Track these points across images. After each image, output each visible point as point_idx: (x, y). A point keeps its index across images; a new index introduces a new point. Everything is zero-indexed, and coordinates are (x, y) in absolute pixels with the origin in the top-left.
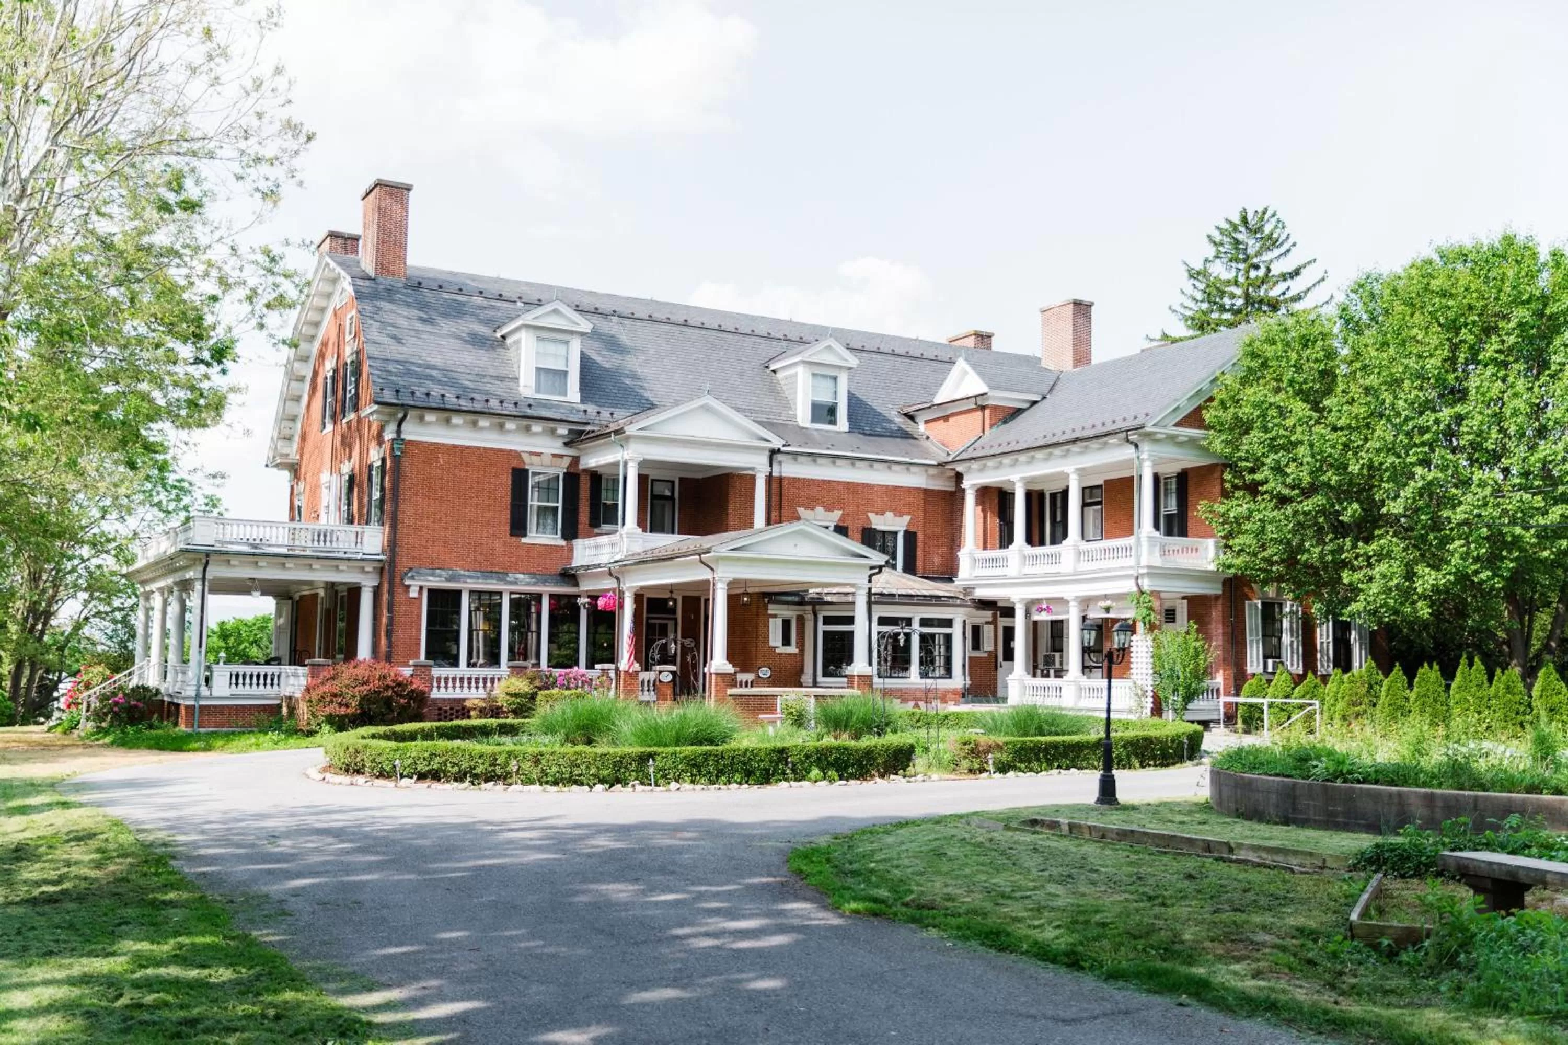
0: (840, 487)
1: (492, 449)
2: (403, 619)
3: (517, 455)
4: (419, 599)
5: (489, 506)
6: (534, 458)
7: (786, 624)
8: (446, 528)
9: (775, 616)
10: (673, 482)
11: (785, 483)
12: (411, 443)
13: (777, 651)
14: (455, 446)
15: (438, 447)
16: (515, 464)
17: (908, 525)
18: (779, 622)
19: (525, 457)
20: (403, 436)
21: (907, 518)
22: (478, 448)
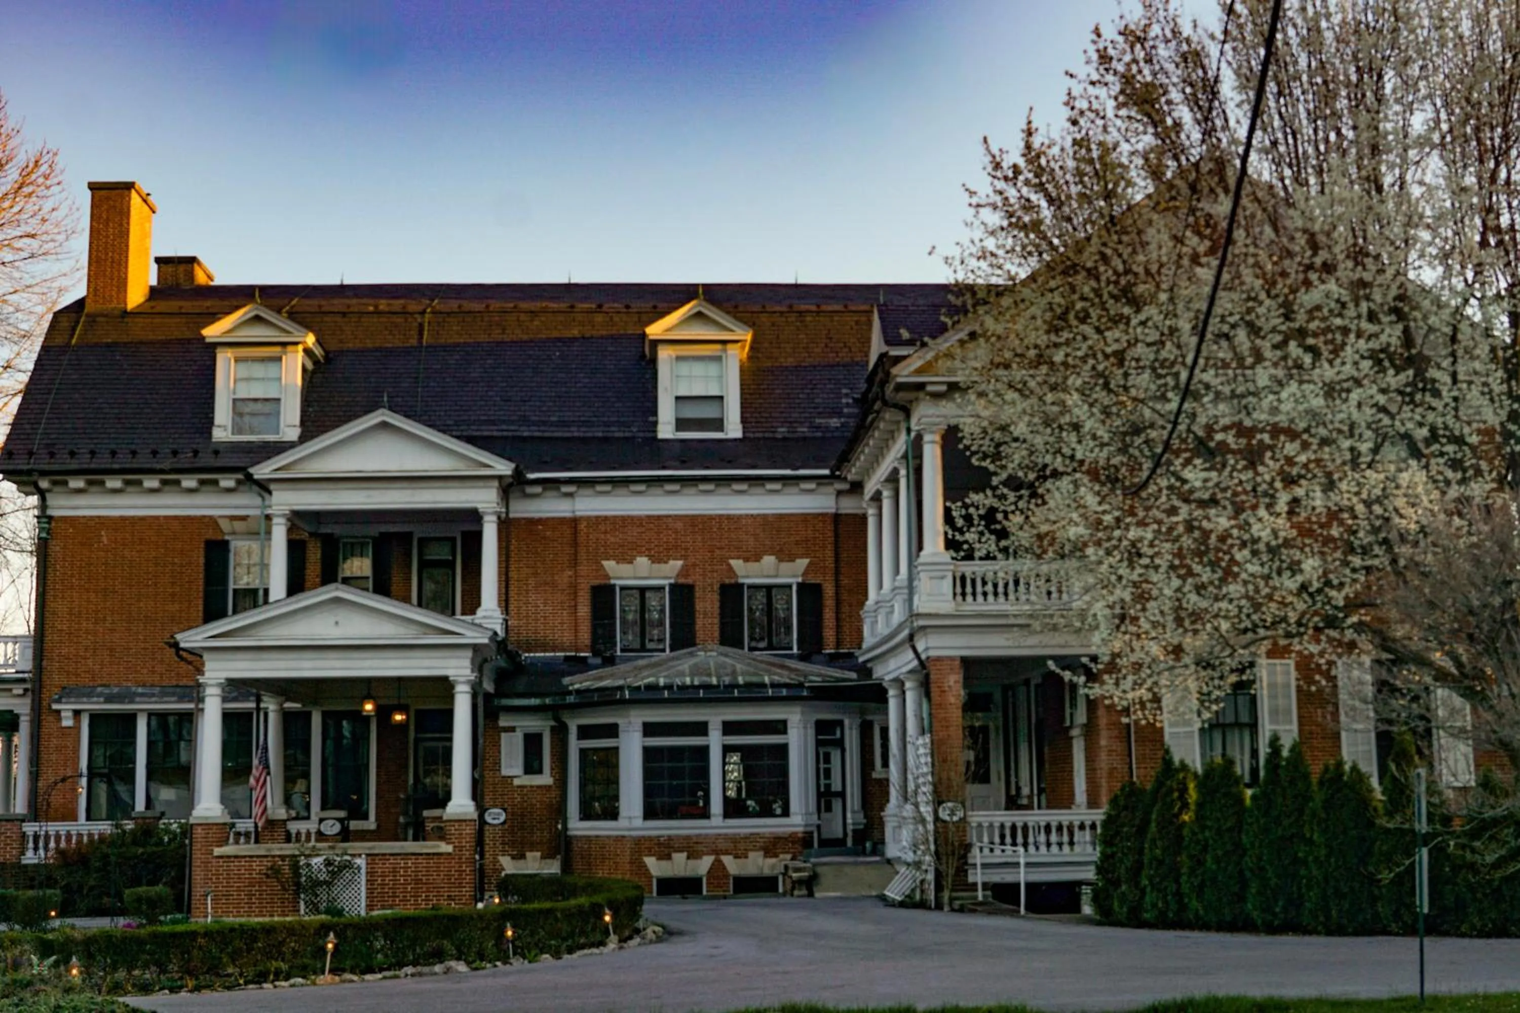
0: (679, 525)
1: (176, 518)
2: (54, 757)
3: (212, 522)
4: (77, 728)
5: (173, 595)
6: (238, 525)
7: (532, 742)
8: (112, 631)
9: (512, 729)
10: (453, 540)
11: (582, 525)
12: (64, 519)
13: (516, 782)
14: (123, 519)
15: (102, 522)
16: (211, 535)
17: (805, 574)
18: (518, 737)
19: (225, 525)
20: (50, 512)
21: (802, 563)
22: (157, 518)
